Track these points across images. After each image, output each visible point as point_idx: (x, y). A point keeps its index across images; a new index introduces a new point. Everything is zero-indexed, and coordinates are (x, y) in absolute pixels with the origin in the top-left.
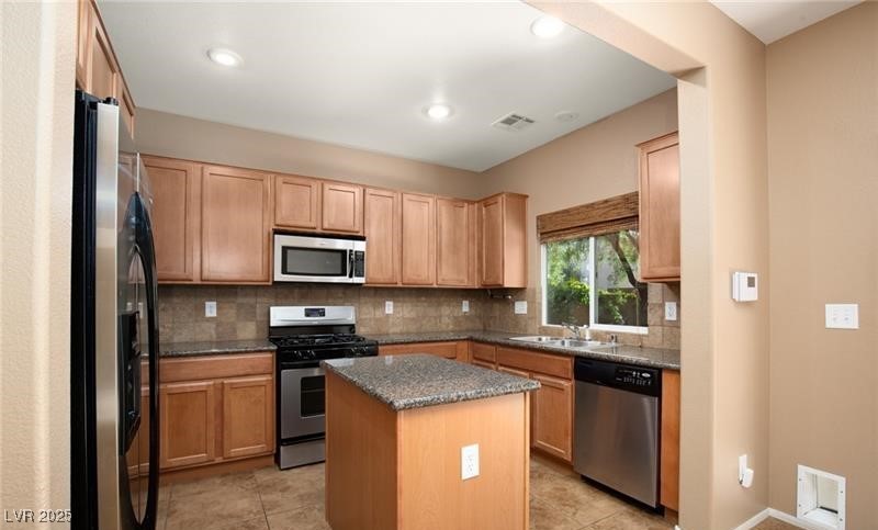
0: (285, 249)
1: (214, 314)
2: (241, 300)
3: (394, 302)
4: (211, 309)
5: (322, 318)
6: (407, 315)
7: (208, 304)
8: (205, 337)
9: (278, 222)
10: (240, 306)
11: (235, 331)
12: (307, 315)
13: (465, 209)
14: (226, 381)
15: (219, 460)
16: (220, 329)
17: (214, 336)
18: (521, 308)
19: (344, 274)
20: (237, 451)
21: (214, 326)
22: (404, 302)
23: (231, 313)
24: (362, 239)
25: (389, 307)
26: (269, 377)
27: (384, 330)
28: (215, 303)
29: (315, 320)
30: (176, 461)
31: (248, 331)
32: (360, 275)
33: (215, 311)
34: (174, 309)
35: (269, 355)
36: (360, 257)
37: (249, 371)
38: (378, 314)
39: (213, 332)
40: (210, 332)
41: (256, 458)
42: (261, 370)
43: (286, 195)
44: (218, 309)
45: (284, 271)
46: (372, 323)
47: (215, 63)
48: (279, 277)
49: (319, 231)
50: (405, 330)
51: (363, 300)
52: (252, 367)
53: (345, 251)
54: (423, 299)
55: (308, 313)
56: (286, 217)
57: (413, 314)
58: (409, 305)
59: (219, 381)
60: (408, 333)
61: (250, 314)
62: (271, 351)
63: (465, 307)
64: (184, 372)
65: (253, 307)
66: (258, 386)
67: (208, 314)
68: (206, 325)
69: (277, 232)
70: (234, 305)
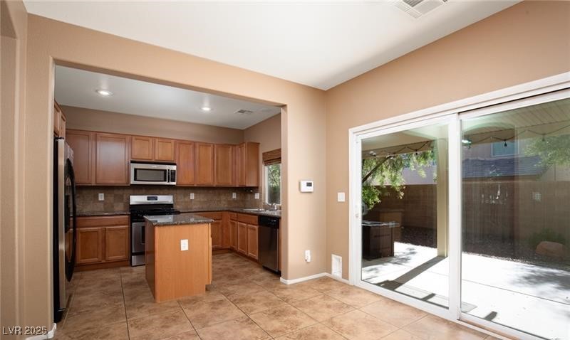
0: (136, 170)
1: (103, 199)
2: (116, 193)
3: (195, 193)
4: (101, 197)
5: (156, 201)
6: (202, 200)
7: (100, 194)
8: (99, 210)
9: (133, 157)
11: (113, 206)
13: (230, 149)
14: (107, 228)
15: (104, 261)
16: (106, 206)
17: (102, 209)
18: (257, 196)
19: (165, 181)
20: (111, 258)
21: (103, 204)
22: (200, 193)
23: (111, 199)
24: (175, 164)
25: (192, 196)
26: (127, 226)
27: (190, 207)
28: (103, 194)
29: (152, 202)
30: (83, 261)
31: (119, 207)
32: (173, 181)
33: (103, 197)
34: (83, 197)
35: (127, 216)
36: (173, 173)
37: (118, 223)
38: (186, 199)
40: (101, 207)
41: (121, 261)
42: (123, 223)
43: (137, 145)
44: (105, 196)
45: (135, 179)
46: (183, 204)
47: (100, 95)
48: (132, 182)
49: (153, 161)
50: (201, 206)
51: (178, 192)
52: (119, 222)
53: (166, 170)
55: (149, 199)
56: (137, 155)
57: (205, 200)
58: (203, 195)
59: (103, 227)
61: (120, 198)
62: (128, 215)
63: (234, 196)
64: (88, 223)
65: (122, 196)
66: (122, 229)
67: (100, 199)
68: (98, 204)
69: (132, 162)
70: (113, 195)
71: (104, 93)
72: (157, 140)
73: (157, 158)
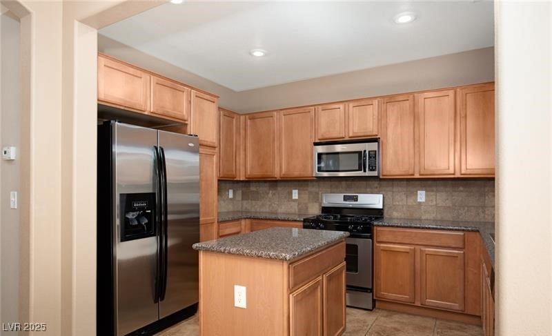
0: (320, 155)
1: (297, 198)
2: (310, 189)
3: (426, 191)
4: (295, 194)
5: (356, 203)
7: (294, 191)
8: (293, 211)
10: (310, 193)
11: (307, 208)
12: (345, 200)
16: (300, 206)
17: (297, 210)
19: (360, 170)
21: (297, 204)
22: (437, 191)
23: (306, 196)
25: (421, 196)
27: (416, 216)
28: (297, 191)
29: (350, 204)
31: (314, 209)
32: (372, 170)
33: (297, 195)
38: (411, 201)
39: (296, 207)
43: (324, 118)
44: (299, 194)
45: (319, 169)
46: (404, 209)
47: (255, 56)
48: (316, 173)
49: (347, 139)
50: (439, 217)
51: (395, 189)
53: (361, 152)
54: (461, 189)
55: (346, 198)
57: (449, 203)
58: (444, 194)
60: (442, 221)
61: (316, 197)
62: (301, 221)
65: (317, 194)
67: (294, 198)
68: (293, 203)
69: (316, 144)
70: (307, 192)
71: (258, 54)
72: (351, 105)
73: (351, 135)
